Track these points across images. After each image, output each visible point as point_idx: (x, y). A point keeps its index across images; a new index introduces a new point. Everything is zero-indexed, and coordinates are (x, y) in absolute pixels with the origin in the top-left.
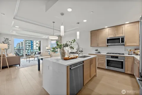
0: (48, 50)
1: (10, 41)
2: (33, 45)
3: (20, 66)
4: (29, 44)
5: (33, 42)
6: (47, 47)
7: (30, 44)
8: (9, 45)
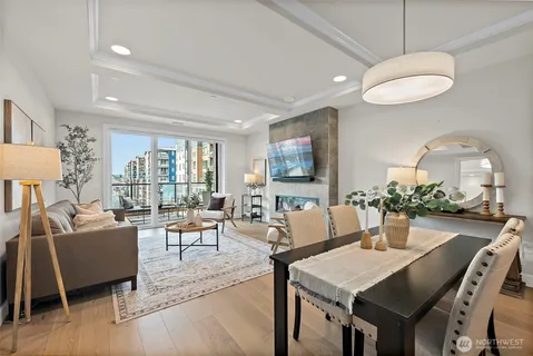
0: (253, 186)
1: (90, 145)
2: (175, 166)
3: (134, 288)
4: (163, 166)
5: (174, 158)
6: (248, 171)
7: (167, 165)
8: (87, 163)
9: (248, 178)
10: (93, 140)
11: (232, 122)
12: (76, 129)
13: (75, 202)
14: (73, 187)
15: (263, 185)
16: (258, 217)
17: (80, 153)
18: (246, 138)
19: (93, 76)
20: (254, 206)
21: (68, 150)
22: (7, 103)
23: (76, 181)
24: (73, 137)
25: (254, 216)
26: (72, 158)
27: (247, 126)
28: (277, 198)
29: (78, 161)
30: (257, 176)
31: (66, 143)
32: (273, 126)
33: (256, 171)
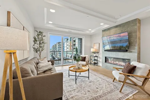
0: (94, 53)
5: (64, 44)
8: (43, 44)
9: (92, 50)
10: (45, 36)
11: (88, 30)
12: (40, 32)
13: (39, 58)
14: (39, 52)
15: (98, 53)
16: (96, 64)
17: (41, 40)
18: (91, 36)
19: (45, 8)
20: (95, 60)
21: (37, 39)
22: (9, 13)
23: (39, 50)
24: (38, 35)
25: (95, 63)
26: (38, 42)
27: (93, 31)
28: (106, 57)
29: (40, 43)
30: (95, 49)
31: (36, 37)
32: (104, 31)
33: (95, 47)
